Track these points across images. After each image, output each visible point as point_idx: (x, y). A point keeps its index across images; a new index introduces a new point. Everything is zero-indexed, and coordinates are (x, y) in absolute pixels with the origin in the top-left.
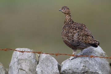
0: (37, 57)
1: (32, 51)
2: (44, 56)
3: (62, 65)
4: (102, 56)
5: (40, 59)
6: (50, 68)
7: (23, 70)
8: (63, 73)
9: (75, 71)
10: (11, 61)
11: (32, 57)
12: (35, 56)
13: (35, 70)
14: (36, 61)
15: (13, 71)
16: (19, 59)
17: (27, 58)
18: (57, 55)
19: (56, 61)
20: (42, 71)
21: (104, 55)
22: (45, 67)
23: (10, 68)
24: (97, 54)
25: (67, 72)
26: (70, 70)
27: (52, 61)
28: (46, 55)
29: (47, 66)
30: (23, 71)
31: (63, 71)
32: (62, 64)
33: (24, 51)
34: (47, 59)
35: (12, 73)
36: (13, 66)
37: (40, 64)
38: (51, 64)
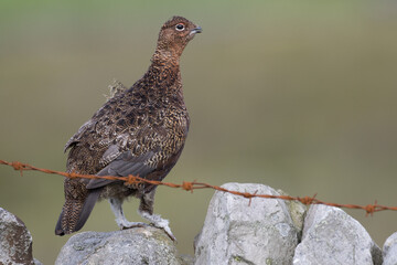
0: (297, 218)
1: (277, 194)
2: (322, 213)
3: (387, 248)
5: (306, 225)
6: (342, 257)
7: (248, 262)
10: (205, 230)
11: (281, 216)
12: (290, 211)
13: (291, 261)
14: (294, 230)
16: (234, 222)
17: (260, 218)
18: (370, 211)
19: (366, 234)
22: (324, 253)
23: (199, 253)
27: (352, 231)
28: (331, 209)
29: (334, 251)
32: (386, 244)
33: (252, 194)
34: (334, 223)
36: (210, 247)
37: (307, 243)
38: (346, 243)
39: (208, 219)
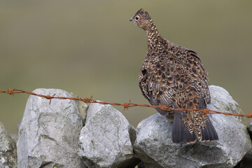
0: (83, 110)
1: (70, 96)
2: (97, 108)
3: (139, 129)
4: (229, 112)
5: (88, 115)
6: (111, 135)
7: (51, 139)
8: (141, 146)
9: (167, 144)
10: (24, 118)
11: (72, 109)
12: (78, 106)
13: (78, 138)
14: (80, 118)
15: (28, 141)
16: (42, 113)
17: (59, 111)
18: (126, 107)
19: (125, 120)
20: (92, 141)
21: (234, 108)
22: (99, 132)
23: (21, 133)
24: (217, 105)
25: (148, 145)
26: (155, 140)
27: (117, 119)
29: (106, 131)
30: (50, 141)
31: (141, 144)
32: (138, 127)
33: (51, 96)
35: (25, 144)
36: (27, 130)
37: (88, 127)
38: (113, 126)
39: (26, 111)
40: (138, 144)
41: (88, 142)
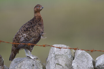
0: (73, 53)
1: (68, 47)
2: (79, 52)
3: (97, 61)
5: (75, 55)
6: (85, 63)
7: (60, 65)
8: (98, 68)
10: (49, 57)
11: (69, 53)
12: (71, 52)
13: (71, 65)
14: (72, 57)
15: (51, 66)
16: (56, 54)
17: (63, 53)
18: (92, 51)
19: (91, 57)
20: (77, 66)
22: (80, 62)
23: (47, 63)
25: (101, 67)
26: (103, 65)
27: (87, 56)
28: (81, 51)
29: (83, 62)
31: (98, 67)
33: (61, 47)
34: (82, 55)
35: (49, 67)
36: (50, 61)
37: (75, 60)
38: (86, 59)
39: (50, 54)
40: (96, 67)
41: (76, 66)
